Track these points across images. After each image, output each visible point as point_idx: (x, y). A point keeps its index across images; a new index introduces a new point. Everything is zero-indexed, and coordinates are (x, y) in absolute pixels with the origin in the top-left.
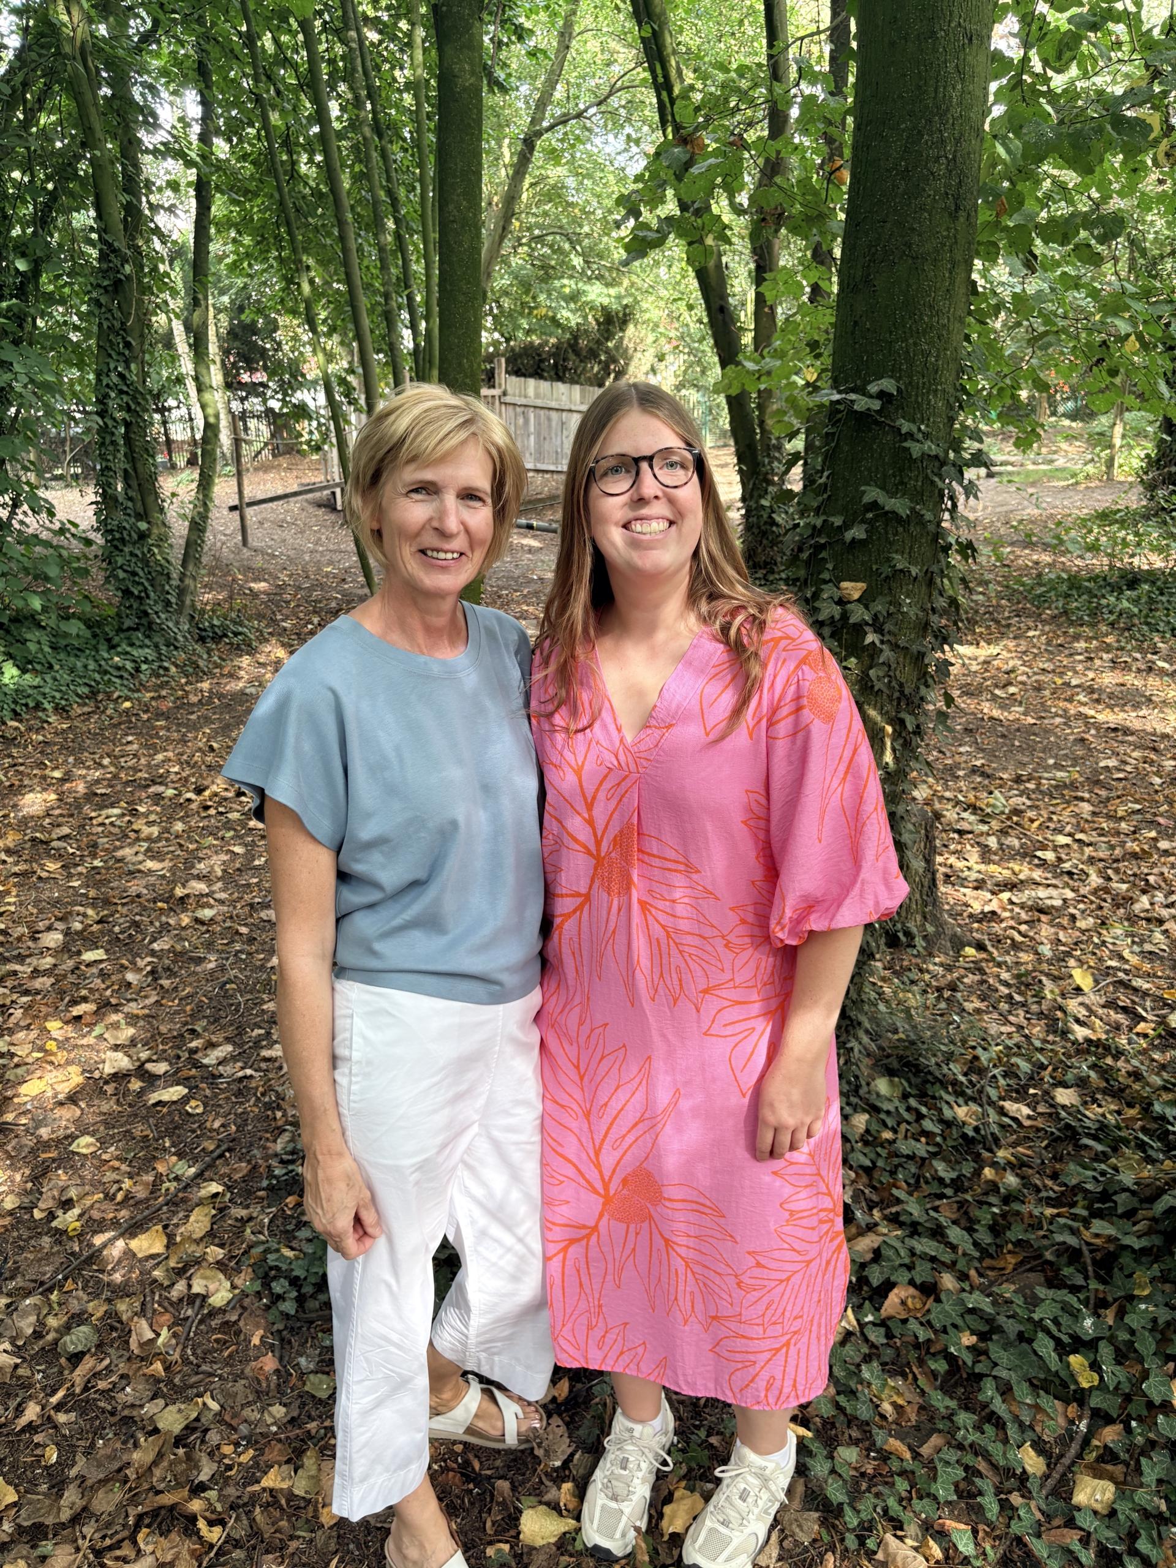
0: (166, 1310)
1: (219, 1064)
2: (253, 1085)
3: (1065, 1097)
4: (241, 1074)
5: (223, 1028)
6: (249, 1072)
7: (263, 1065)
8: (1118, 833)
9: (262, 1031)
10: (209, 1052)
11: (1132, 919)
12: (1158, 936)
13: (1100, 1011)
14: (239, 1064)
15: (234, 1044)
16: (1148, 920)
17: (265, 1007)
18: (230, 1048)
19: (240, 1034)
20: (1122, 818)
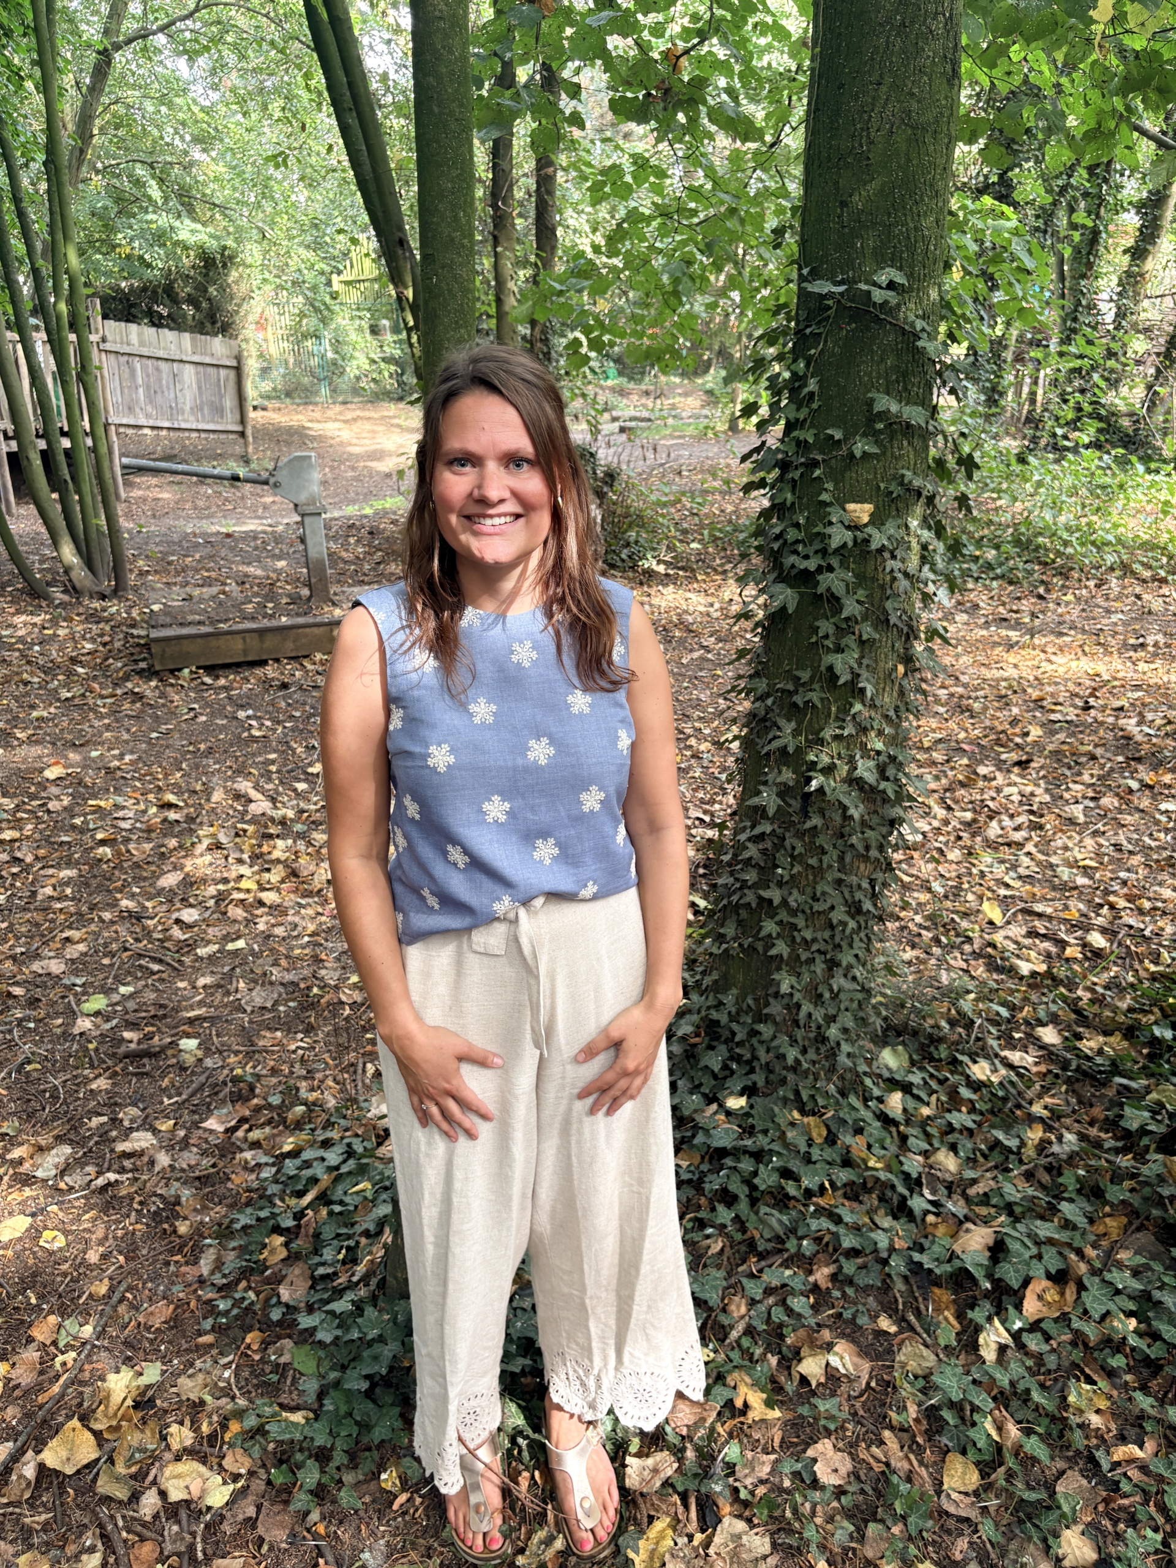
0: (143, 1539)
1: (62, 1173)
2: (123, 1193)
3: (1049, 1035)
4: (100, 1182)
5: (45, 1124)
6: (112, 1176)
7: (127, 1163)
8: (934, 763)
9: (105, 1119)
10: (38, 1159)
11: (992, 845)
12: (1026, 861)
13: (1027, 942)
14: (91, 1169)
15: (71, 1142)
16: (1009, 845)
17: (94, 1086)
18: (67, 1150)
19: (75, 1128)
20: (929, 749)
